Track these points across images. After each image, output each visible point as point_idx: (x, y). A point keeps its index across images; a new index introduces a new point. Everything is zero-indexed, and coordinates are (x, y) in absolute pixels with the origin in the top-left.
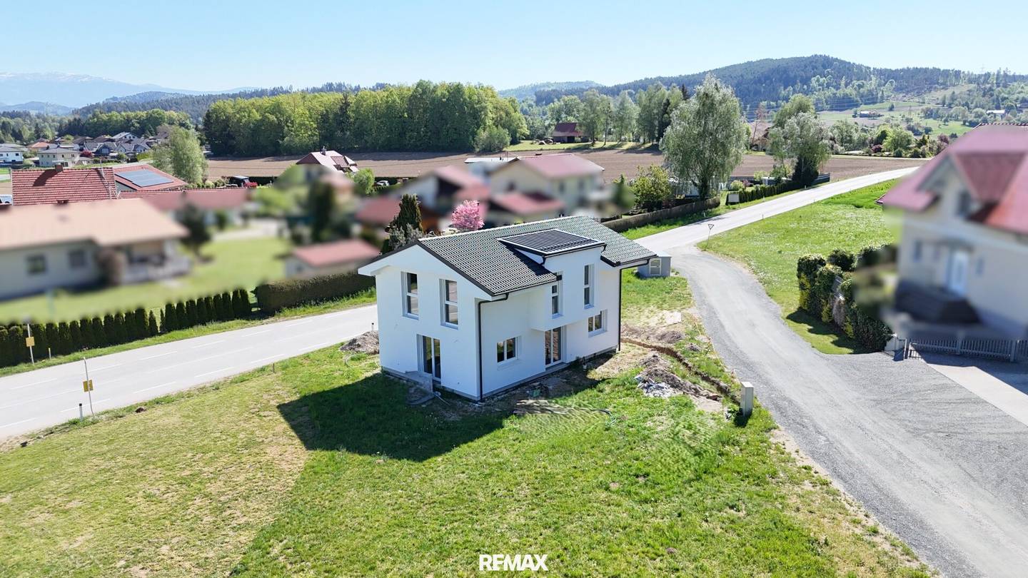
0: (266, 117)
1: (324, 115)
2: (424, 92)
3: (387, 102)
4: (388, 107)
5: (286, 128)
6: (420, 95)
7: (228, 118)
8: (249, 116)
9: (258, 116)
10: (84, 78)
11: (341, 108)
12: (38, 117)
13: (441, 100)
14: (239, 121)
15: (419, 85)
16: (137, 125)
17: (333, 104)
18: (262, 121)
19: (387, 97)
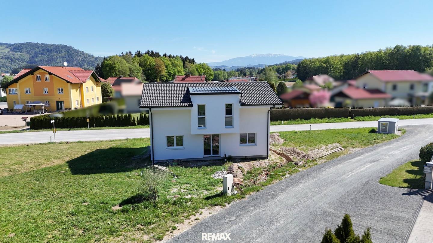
0: (322, 65)
1: (347, 63)
2: (398, 50)
3: (377, 56)
4: (377, 59)
5: (329, 69)
6: (396, 52)
7: (307, 66)
8: (315, 65)
9: (319, 65)
10: (278, 55)
11: (356, 60)
12: (257, 69)
13: (407, 54)
14: (311, 66)
15: (396, 47)
16: (282, 70)
17: (352, 59)
18: (320, 66)
19: (378, 54)
